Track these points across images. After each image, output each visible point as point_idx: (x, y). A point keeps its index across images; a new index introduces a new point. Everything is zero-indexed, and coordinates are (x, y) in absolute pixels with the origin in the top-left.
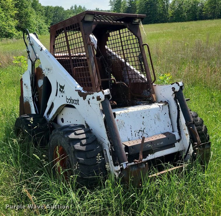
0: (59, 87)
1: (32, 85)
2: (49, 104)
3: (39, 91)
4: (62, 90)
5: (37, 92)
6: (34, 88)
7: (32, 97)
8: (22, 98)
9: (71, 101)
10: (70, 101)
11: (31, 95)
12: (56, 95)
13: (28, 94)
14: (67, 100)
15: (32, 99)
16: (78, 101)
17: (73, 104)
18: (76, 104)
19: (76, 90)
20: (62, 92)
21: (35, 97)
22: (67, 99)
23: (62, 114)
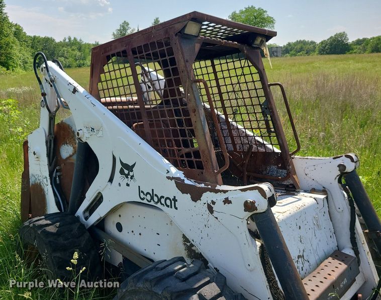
0: (119, 166)
1: (48, 155)
2: (90, 195)
3: (62, 165)
4: (126, 172)
5: (57, 168)
6: (53, 160)
7: (48, 178)
8: (26, 175)
9: (152, 198)
10: (149, 197)
11: (47, 174)
12: (111, 180)
13: (40, 170)
14: (142, 194)
15: (49, 181)
16: (175, 200)
17: (159, 205)
18: (168, 206)
19: (168, 178)
20: (127, 176)
21: (54, 175)
22: (142, 192)
23: (120, 216)
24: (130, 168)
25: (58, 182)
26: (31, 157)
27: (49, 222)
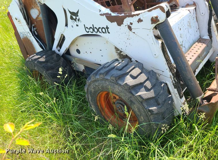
0: (69, 15)
1: (25, 18)
2: (57, 37)
4: (74, 17)
5: (33, 25)
6: (29, 21)
7: (30, 32)
8: (17, 34)
9: (94, 30)
10: (91, 30)
11: (28, 30)
12: (66, 25)
13: (23, 28)
14: (87, 29)
15: (31, 34)
16: (107, 28)
17: (98, 33)
18: (104, 33)
19: (101, 15)
20: (75, 20)
21: (33, 30)
22: (87, 28)
23: (77, 45)
24: (76, 14)
25: (36, 34)
26: (16, 22)
27: (39, 56)
